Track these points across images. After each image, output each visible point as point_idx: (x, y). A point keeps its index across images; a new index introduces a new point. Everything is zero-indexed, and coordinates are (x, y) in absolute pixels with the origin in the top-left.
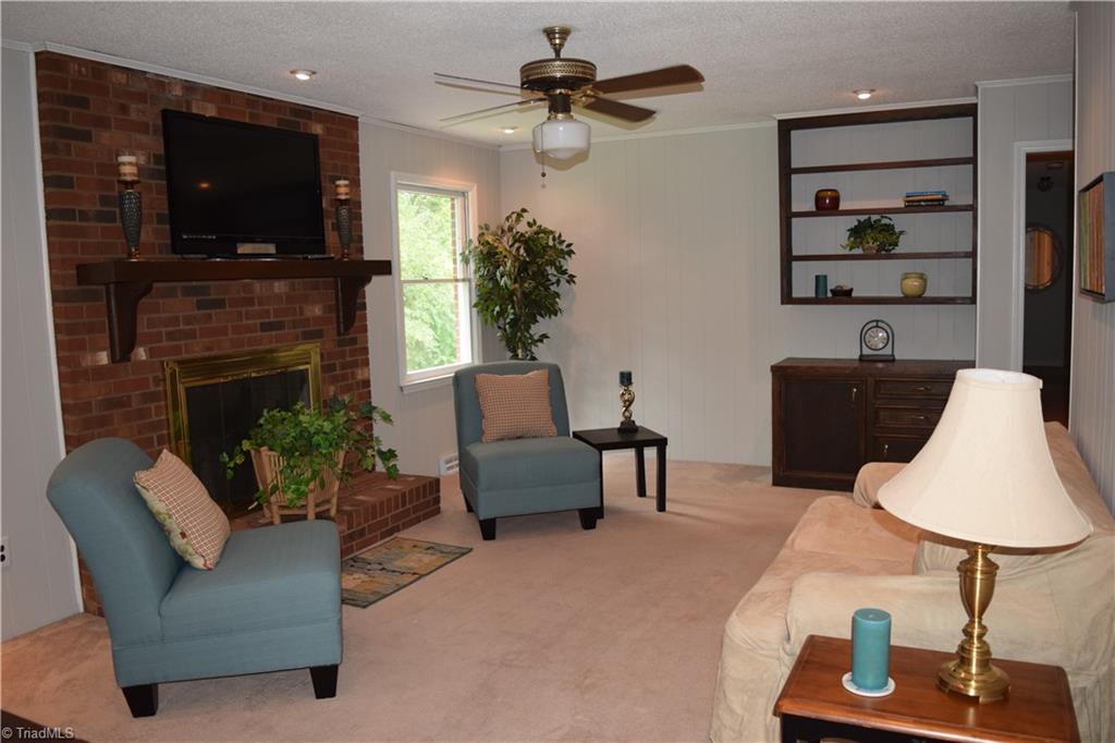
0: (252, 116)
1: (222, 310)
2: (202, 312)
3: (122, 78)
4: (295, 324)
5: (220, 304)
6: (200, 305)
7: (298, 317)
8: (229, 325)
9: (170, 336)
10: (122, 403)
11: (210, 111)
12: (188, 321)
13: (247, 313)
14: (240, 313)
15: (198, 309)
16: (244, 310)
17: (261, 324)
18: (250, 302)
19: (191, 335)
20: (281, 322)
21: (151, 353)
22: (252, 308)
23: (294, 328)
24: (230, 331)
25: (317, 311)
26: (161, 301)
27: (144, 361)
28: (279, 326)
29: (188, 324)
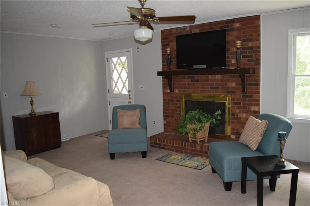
0: (211, 28)
1: (198, 83)
2: (192, 83)
3: (175, 30)
4: (223, 88)
5: (198, 81)
6: (192, 81)
7: (225, 86)
8: (200, 86)
9: (184, 88)
10: (171, 101)
11: (197, 31)
12: (189, 84)
13: (206, 84)
14: (204, 84)
15: (191, 82)
16: (205, 83)
17: (211, 87)
18: (207, 81)
19: (189, 88)
20: (218, 87)
21: (179, 91)
22: (208, 83)
23: (223, 89)
24: (200, 88)
25: (233, 85)
26: (182, 79)
27: (177, 93)
28: (217, 88)
29: (188, 85)
